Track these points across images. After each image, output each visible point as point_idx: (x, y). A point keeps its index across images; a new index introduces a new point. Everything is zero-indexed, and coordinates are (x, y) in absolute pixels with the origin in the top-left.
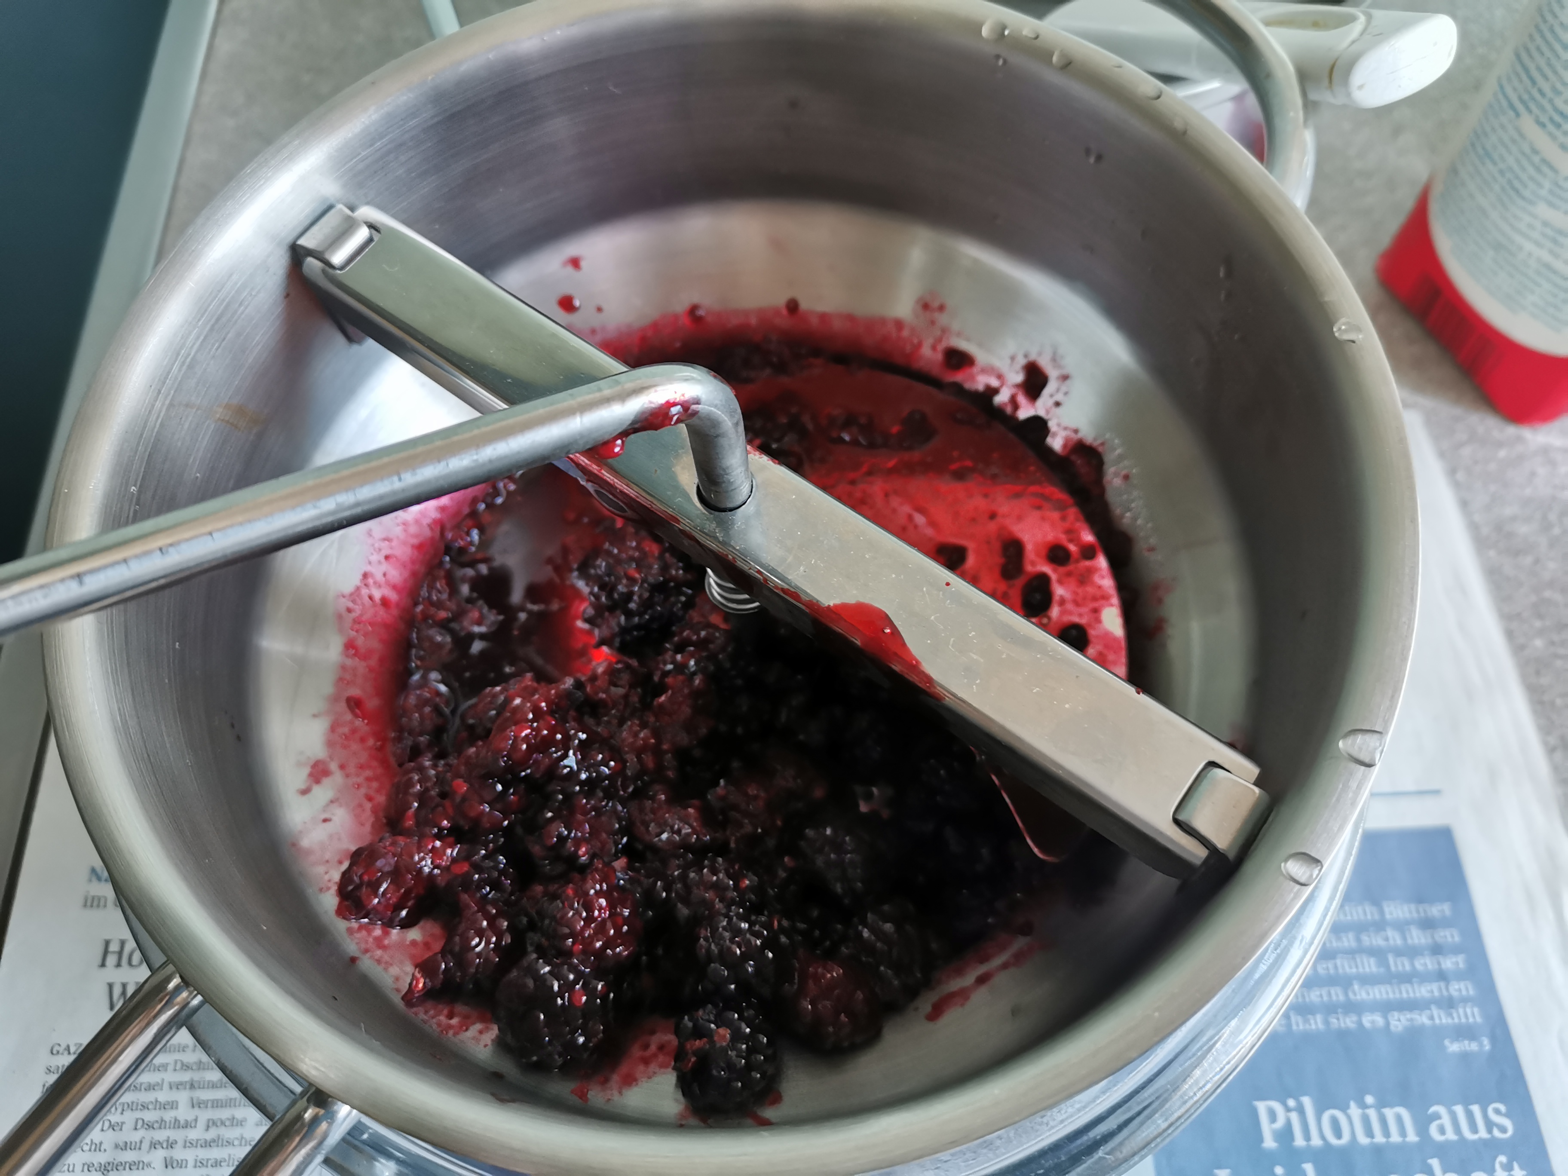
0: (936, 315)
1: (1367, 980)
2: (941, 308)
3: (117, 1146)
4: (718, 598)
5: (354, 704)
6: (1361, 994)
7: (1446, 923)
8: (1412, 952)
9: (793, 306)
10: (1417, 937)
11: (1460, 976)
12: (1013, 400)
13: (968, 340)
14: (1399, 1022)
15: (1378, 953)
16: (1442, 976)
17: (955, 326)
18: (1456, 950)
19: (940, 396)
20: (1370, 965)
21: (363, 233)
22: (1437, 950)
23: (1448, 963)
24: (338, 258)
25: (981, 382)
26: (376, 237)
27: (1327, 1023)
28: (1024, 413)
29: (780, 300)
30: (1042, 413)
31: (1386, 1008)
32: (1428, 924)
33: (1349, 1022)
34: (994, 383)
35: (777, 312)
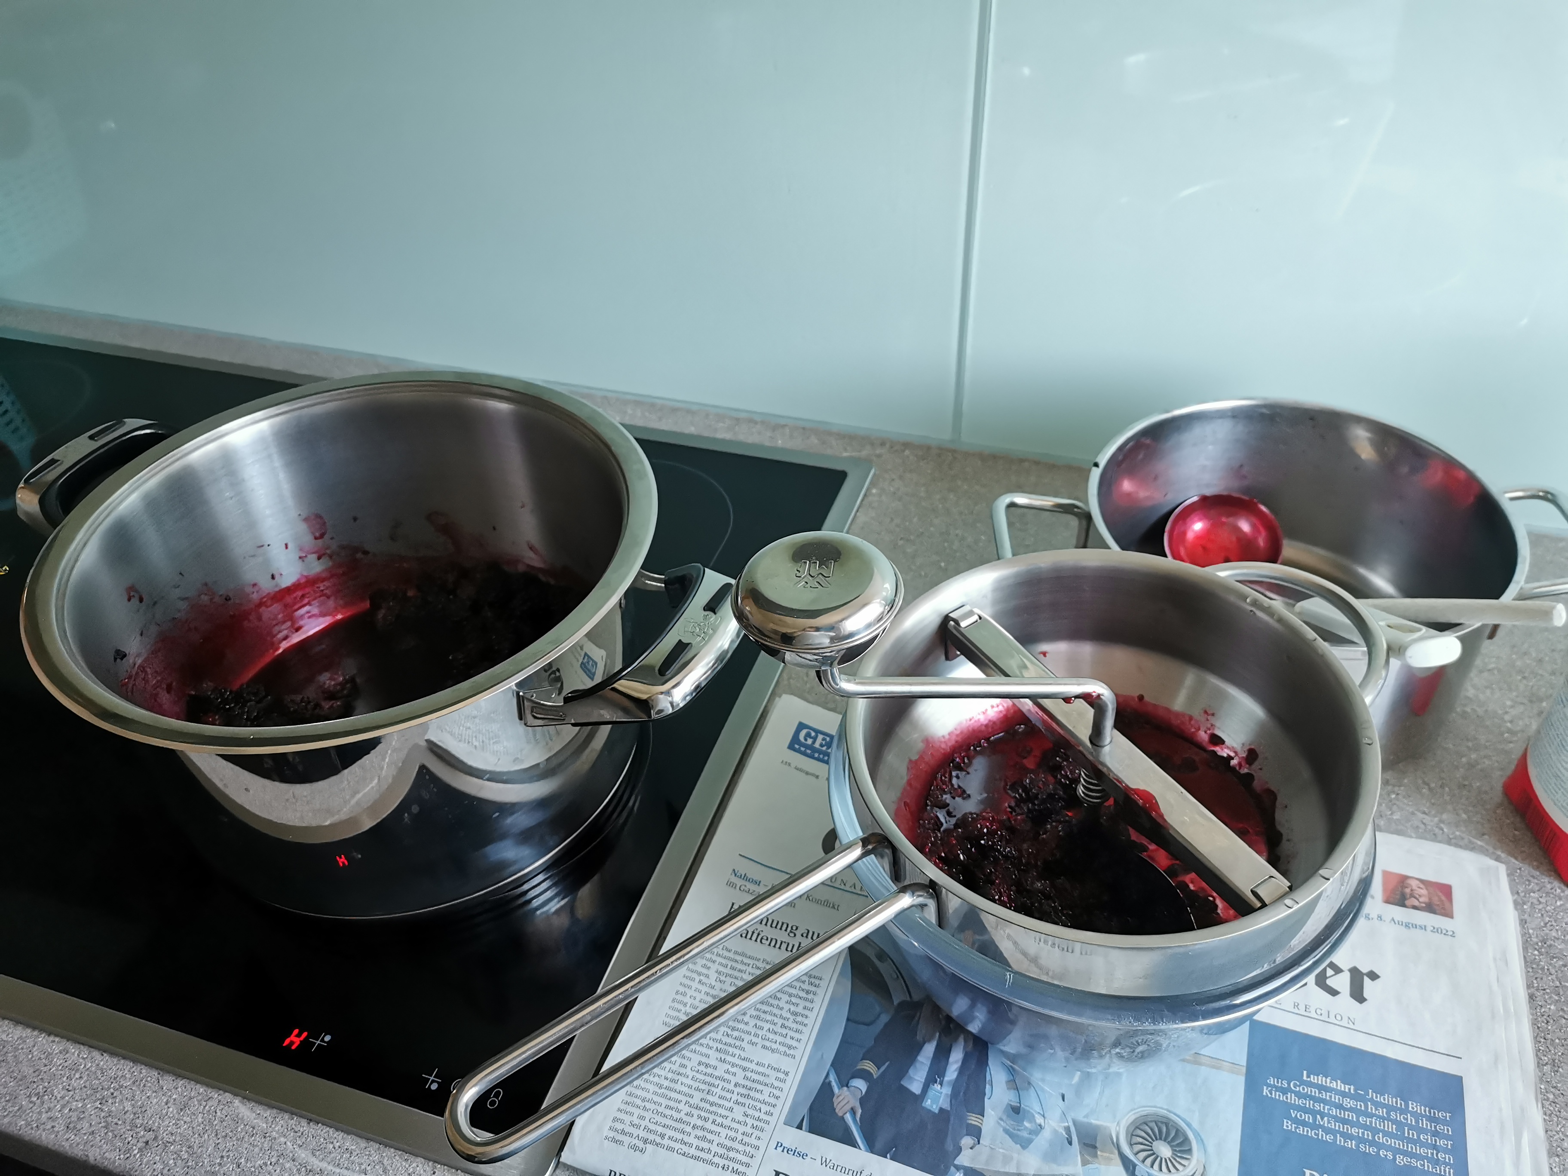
0: (1209, 717)
1: (1386, 1134)
2: (1213, 715)
3: (721, 990)
4: (1082, 795)
5: (906, 804)
6: (1381, 1138)
7: (1445, 1122)
8: (1421, 1131)
9: (1141, 698)
10: (1425, 1124)
11: (1446, 1151)
12: (1240, 764)
13: (1223, 731)
14: (1401, 1160)
15: (1400, 1125)
16: (1434, 1147)
17: (1217, 724)
18: (1447, 1137)
19: (1205, 755)
20: (1392, 1128)
21: (976, 618)
22: (1436, 1134)
23: (1441, 1143)
24: (963, 624)
25: (1224, 753)
26: (979, 621)
27: (1357, 1146)
28: (1245, 771)
29: (1136, 694)
30: (1253, 772)
31: (1396, 1151)
32: (1432, 1119)
33: (1372, 1150)
34: (1232, 754)
35: (1132, 698)
